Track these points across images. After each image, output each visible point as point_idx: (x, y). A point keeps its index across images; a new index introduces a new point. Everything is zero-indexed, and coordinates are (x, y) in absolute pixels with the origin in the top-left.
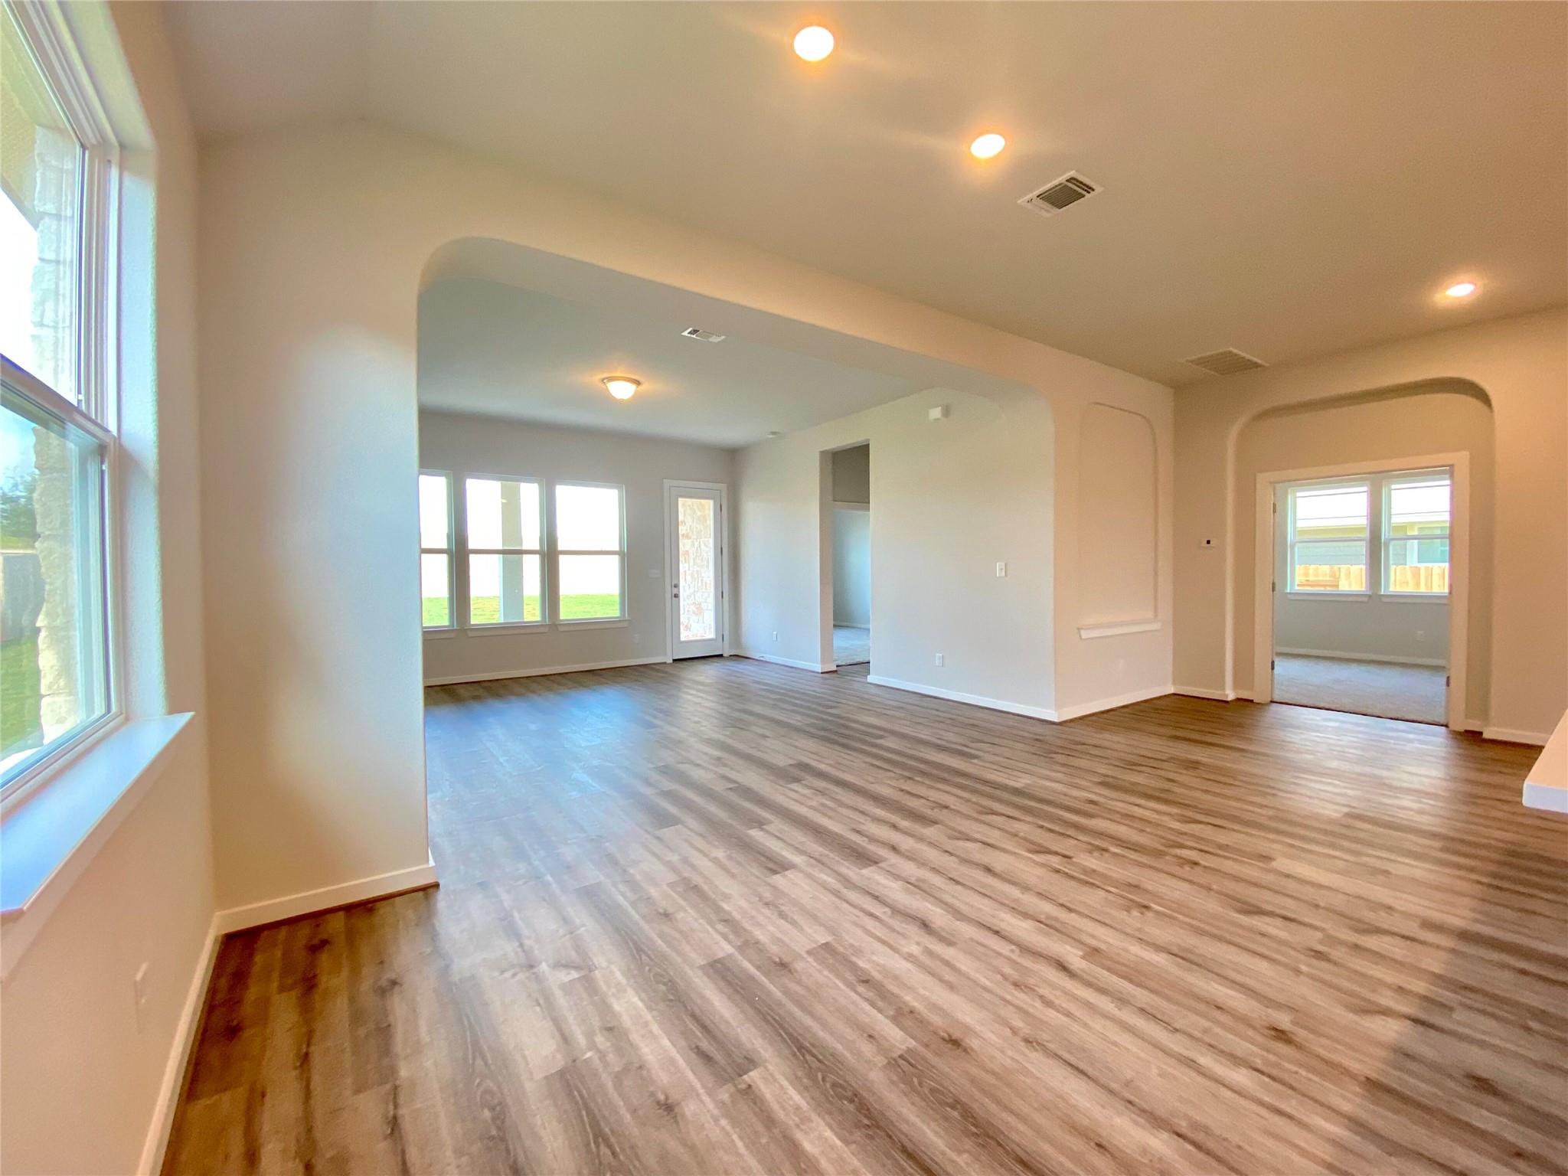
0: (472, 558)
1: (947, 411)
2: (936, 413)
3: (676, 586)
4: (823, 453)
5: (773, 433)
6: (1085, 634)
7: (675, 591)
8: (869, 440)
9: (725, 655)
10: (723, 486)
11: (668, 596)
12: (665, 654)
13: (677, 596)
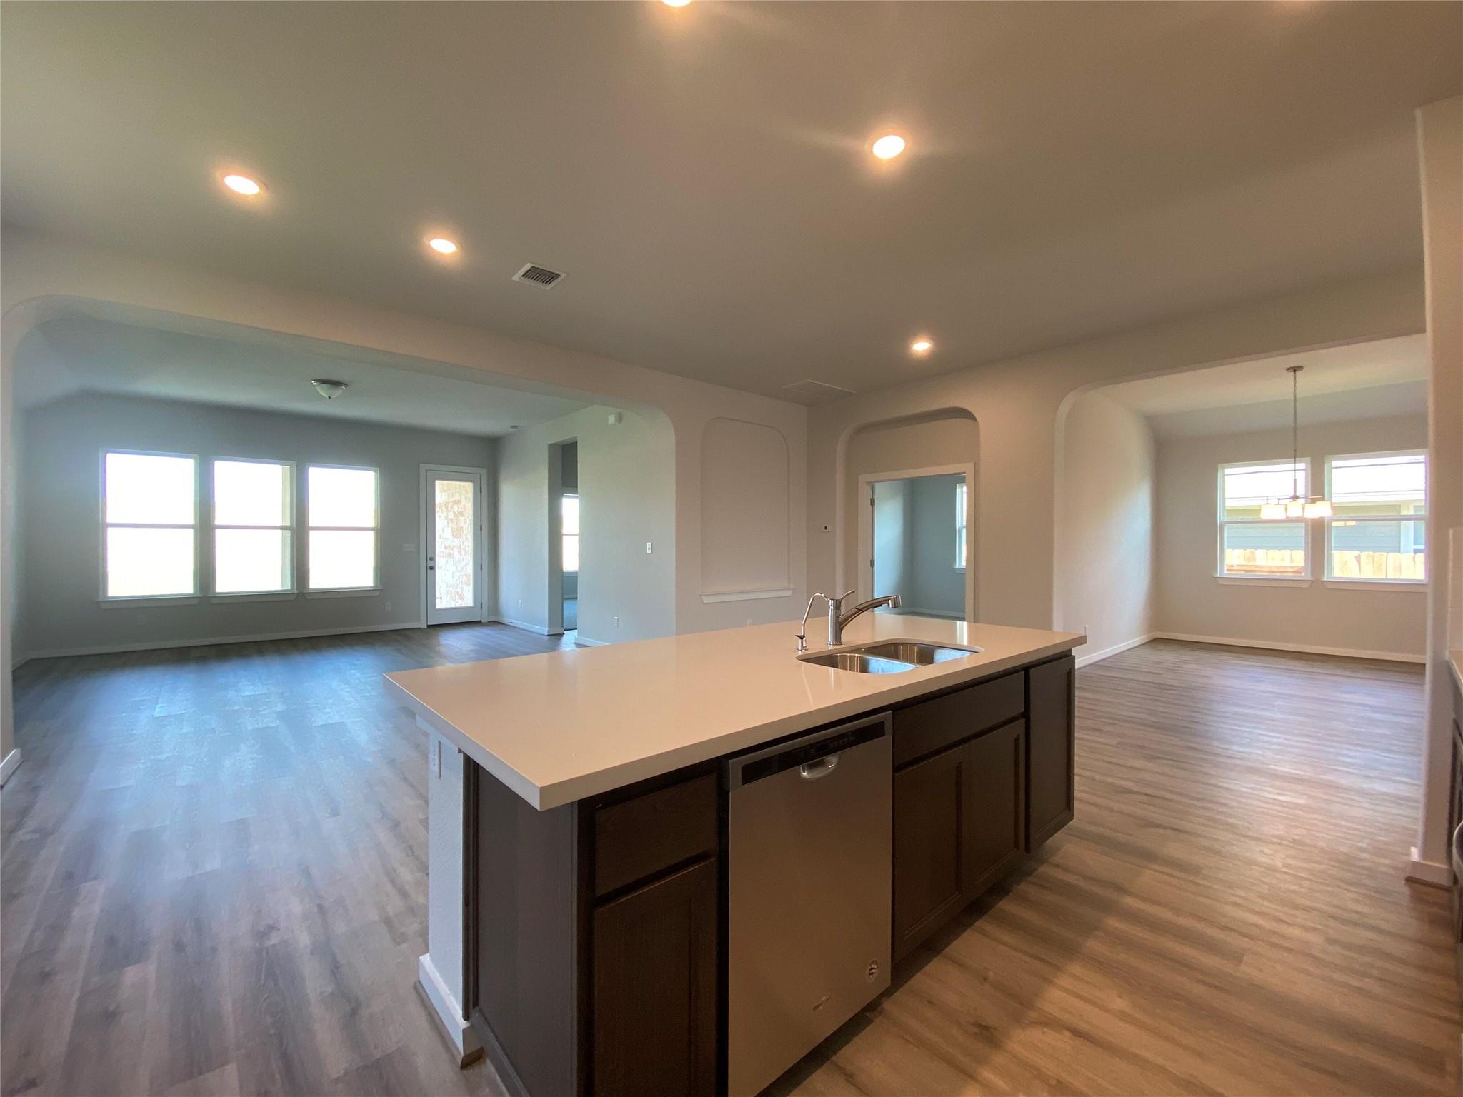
0: (218, 532)
1: (620, 418)
2: (612, 419)
3: (433, 559)
4: (551, 446)
5: (513, 427)
6: (706, 600)
7: (430, 564)
8: (576, 438)
9: (483, 621)
10: (484, 471)
11: (423, 570)
12: (419, 620)
13: (432, 568)
